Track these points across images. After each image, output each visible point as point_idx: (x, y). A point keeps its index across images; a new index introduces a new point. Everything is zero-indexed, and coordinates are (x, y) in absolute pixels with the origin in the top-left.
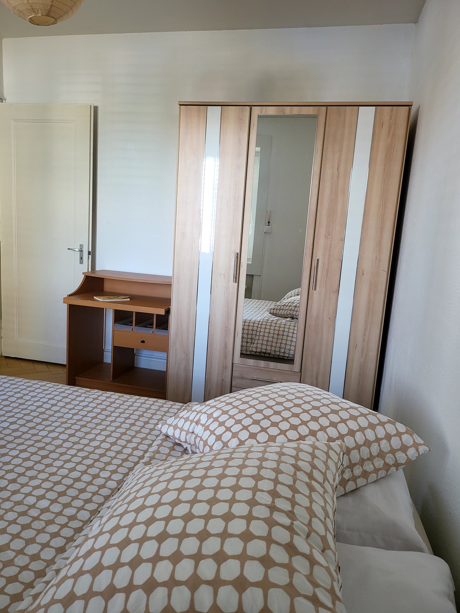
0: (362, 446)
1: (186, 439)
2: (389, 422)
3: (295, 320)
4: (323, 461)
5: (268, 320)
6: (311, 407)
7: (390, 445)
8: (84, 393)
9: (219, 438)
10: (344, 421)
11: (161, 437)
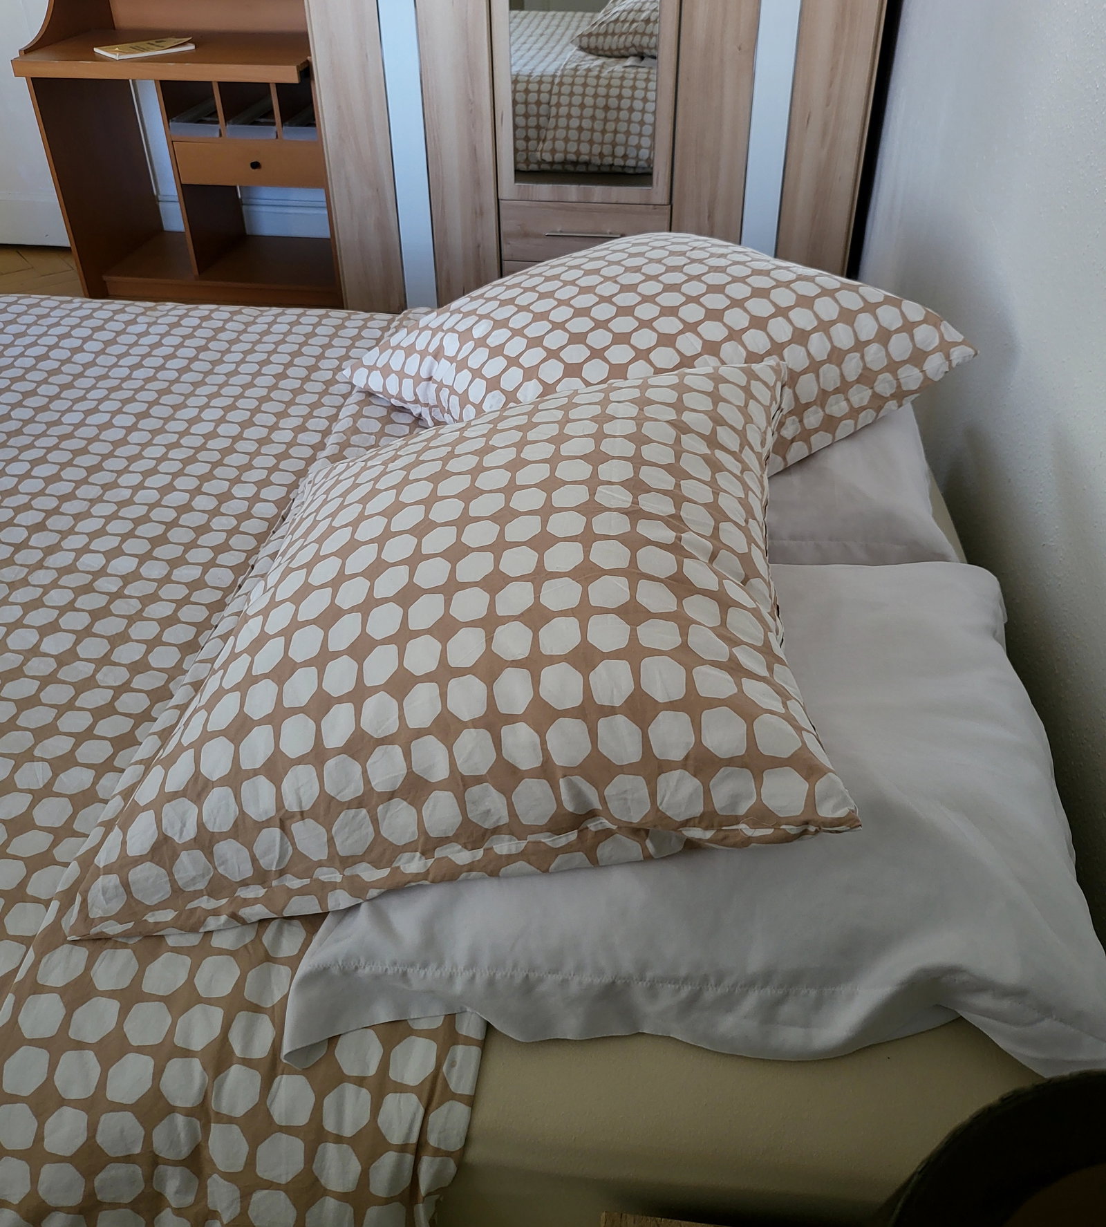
0: (822, 363)
1: (416, 395)
2: (887, 301)
3: (647, 62)
4: (738, 407)
5: (576, 69)
6: (703, 288)
7: (888, 354)
8: (143, 314)
9: (493, 384)
10: (782, 312)
11: (356, 397)
